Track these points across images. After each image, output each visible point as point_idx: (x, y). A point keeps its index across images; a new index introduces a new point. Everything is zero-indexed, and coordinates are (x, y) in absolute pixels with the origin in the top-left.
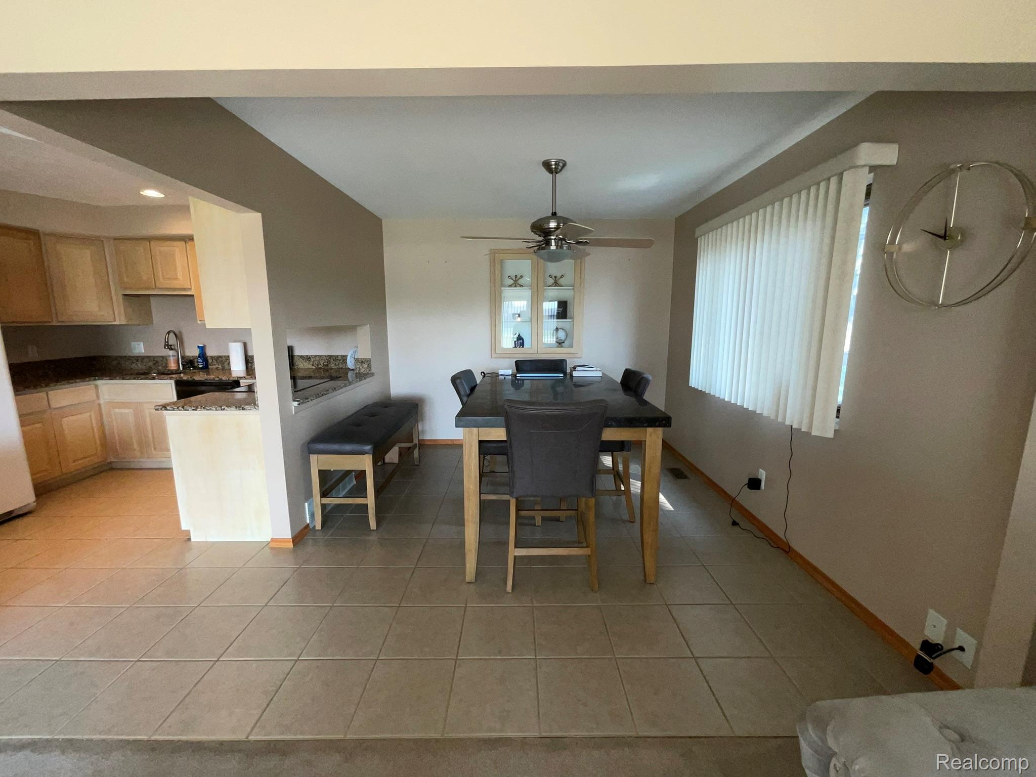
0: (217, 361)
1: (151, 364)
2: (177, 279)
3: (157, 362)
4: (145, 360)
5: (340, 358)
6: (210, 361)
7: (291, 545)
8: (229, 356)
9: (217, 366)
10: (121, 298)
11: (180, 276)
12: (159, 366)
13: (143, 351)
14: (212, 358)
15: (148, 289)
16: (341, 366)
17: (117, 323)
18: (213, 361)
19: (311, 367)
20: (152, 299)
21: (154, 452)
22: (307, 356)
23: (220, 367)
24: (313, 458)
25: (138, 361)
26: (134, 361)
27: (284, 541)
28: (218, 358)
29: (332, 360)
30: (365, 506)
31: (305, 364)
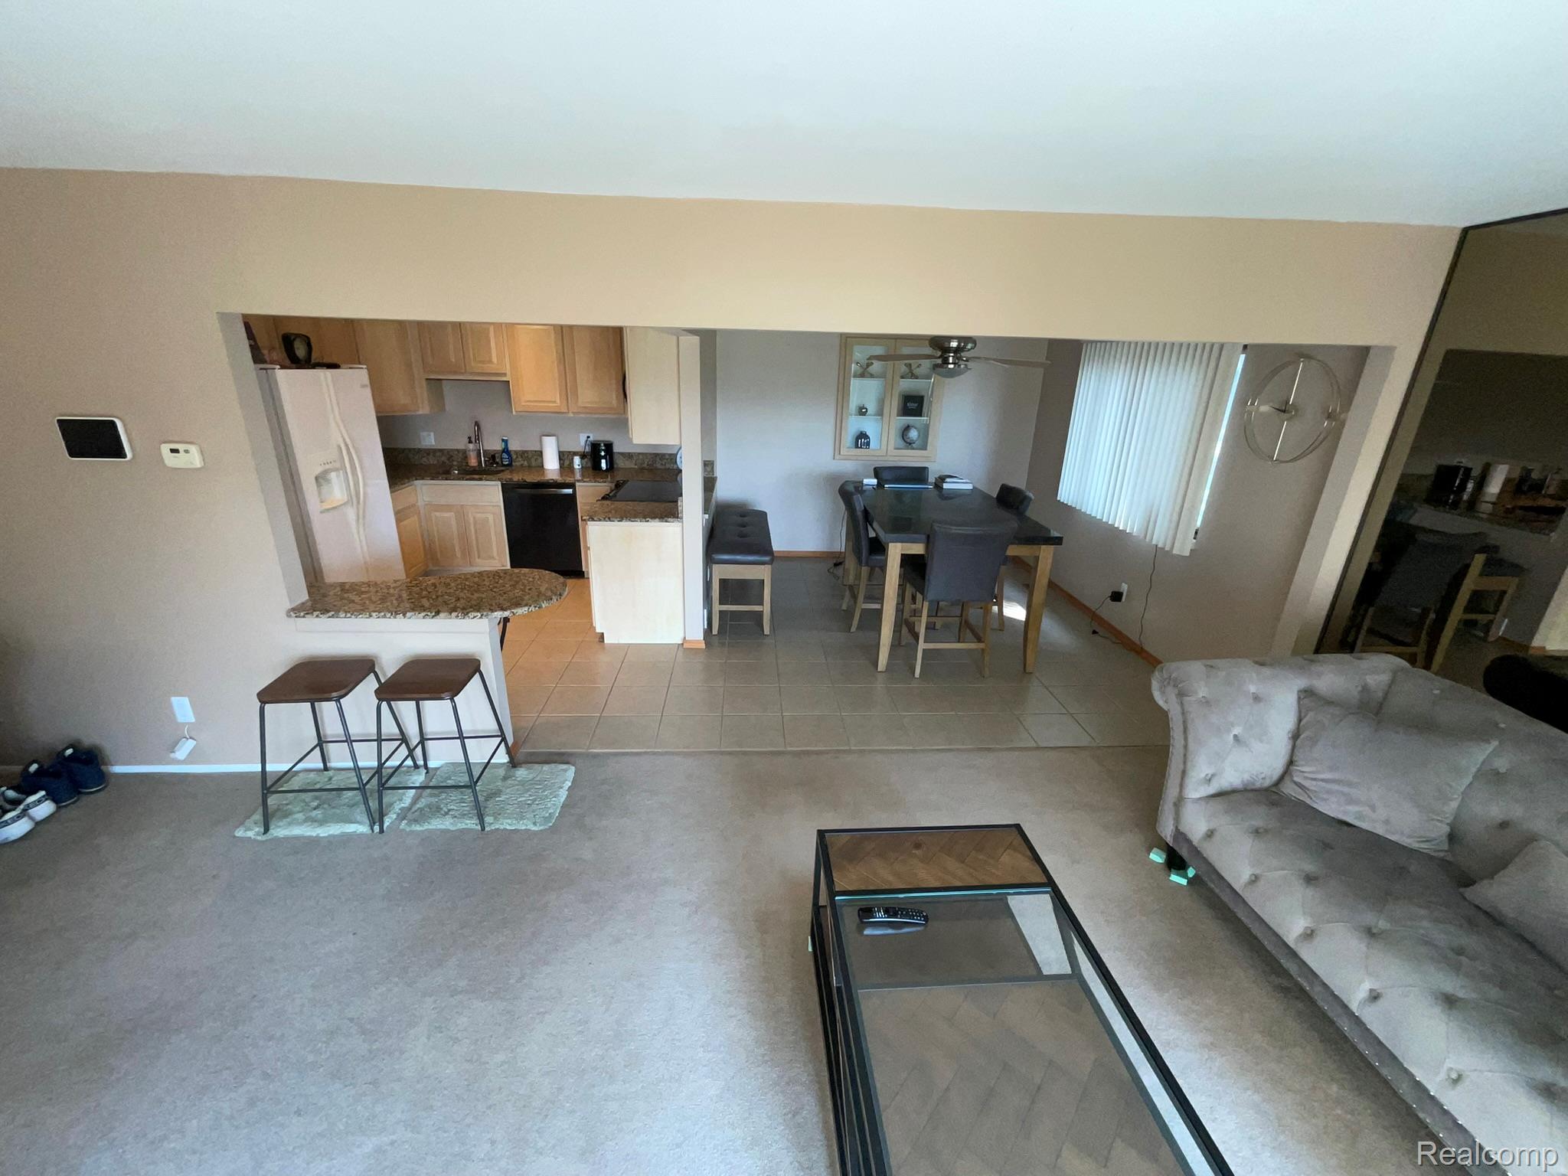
0: (522, 457)
1: (444, 459)
2: (490, 361)
3: (452, 456)
4: (438, 454)
5: (667, 457)
6: (514, 457)
7: (703, 646)
8: (541, 452)
9: (522, 462)
10: (424, 383)
11: (495, 360)
12: (453, 461)
13: (434, 443)
14: (516, 452)
15: (455, 373)
16: (667, 466)
17: (420, 412)
18: (517, 457)
19: (633, 466)
20: (444, 382)
21: (477, 560)
22: (629, 453)
23: (526, 463)
24: (715, 567)
25: (428, 454)
26: (425, 455)
27: (698, 641)
28: (523, 454)
29: (658, 459)
30: (760, 614)
31: (627, 462)
